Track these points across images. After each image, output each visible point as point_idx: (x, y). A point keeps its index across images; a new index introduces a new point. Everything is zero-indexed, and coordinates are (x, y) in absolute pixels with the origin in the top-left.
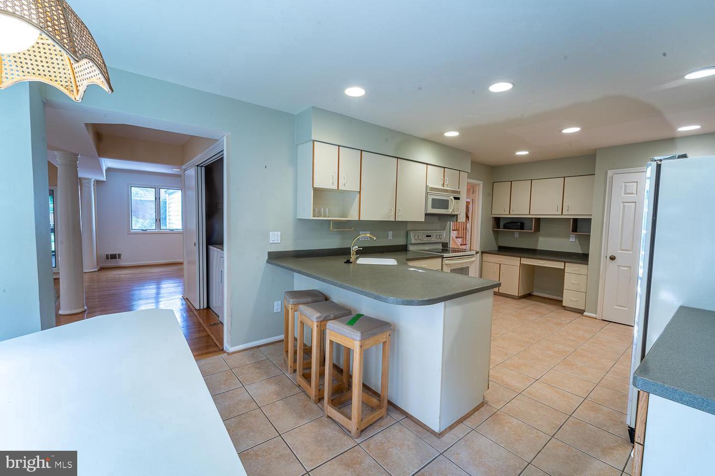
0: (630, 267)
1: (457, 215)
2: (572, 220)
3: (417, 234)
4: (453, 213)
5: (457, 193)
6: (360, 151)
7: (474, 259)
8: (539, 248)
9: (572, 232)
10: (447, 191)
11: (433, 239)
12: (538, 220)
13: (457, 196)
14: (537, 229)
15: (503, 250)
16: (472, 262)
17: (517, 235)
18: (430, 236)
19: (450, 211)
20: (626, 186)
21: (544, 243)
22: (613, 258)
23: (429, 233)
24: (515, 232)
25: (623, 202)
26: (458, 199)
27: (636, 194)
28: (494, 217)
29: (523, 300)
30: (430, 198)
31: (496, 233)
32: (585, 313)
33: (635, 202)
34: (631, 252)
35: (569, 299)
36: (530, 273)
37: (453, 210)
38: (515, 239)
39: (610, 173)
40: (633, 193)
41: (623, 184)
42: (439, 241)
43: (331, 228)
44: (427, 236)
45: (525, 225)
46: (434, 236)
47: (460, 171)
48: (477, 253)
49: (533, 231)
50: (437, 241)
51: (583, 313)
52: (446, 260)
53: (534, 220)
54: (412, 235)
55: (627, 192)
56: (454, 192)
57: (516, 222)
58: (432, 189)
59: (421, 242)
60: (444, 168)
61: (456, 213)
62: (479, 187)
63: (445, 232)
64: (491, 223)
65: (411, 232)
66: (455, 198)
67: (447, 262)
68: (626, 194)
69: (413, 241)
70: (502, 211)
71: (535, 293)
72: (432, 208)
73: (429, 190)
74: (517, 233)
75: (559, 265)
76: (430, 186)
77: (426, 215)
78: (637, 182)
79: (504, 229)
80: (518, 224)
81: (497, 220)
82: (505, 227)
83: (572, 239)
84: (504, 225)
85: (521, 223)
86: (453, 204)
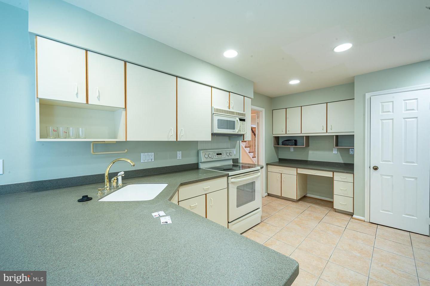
0: (392, 176)
1: (244, 135)
2: (335, 137)
3: (207, 153)
4: (239, 133)
5: (243, 116)
6: (123, 63)
7: (259, 174)
8: (309, 159)
9: (336, 146)
10: (233, 113)
11: (223, 157)
12: (308, 137)
13: (242, 117)
14: (308, 145)
15: (283, 162)
16: (257, 177)
17: (292, 150)
18: (221, 154)
19: (236, 131)
20: (383, 106)
21: (313, 155)
22: (376, 168)
23: (219, 151)
24: (291, 148)
25: (381, 120)
26: (244, 120)
27: (393, 112)
28: (275, 137)
29: (300, 202)
30: (216, 118)
31: (277, 149)
32: (354, 216)
33: (392, 119)
34: (392, 163)
35: (339, 202)
36: (304, 180)
37: (240, 130)
38: (291, 153)
39: (368, 96)
40: (389, 112)
41: (380, 103)
42: (230, 158)
43: (92, 151)
44: (217, 154)
45: (298, 142)
46: (225, 154)
47: (244, 96)
48: (262, 168)
49: (305, 146)
50: (227, 158)
51: (352, 216)
52: (232, 178)
53: (305, 137)
54: (202, 154)
55: (385, 110)
56: (239, 114)
57: (291, 140)
58: (218, 110)
59: (212, 160)
60: (229, 92)
61: (242, 133)
62: (262, 113)
63: (235, 149)
64: (272, 141)
65: (202, 152)
66: (241, 120)
67: (233, 180)
68: (384, 112)
69: (203, 160)
70: (280, 132)
71: (308, 195)
72: (218, 128)
73: (215, 112)
74: (292, 148)
75: (329, 174)
76: (215, 106)
77: (213, 134)
78: (393, 102)
79: (282, 145)
80: (292, 141)
81: (277, 139)
82: (283, 144)
83: (335, 152)
84: (282, 142)
85: (295, 140)
86: (238, 124)
